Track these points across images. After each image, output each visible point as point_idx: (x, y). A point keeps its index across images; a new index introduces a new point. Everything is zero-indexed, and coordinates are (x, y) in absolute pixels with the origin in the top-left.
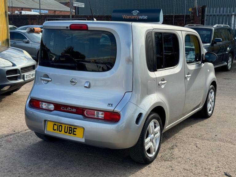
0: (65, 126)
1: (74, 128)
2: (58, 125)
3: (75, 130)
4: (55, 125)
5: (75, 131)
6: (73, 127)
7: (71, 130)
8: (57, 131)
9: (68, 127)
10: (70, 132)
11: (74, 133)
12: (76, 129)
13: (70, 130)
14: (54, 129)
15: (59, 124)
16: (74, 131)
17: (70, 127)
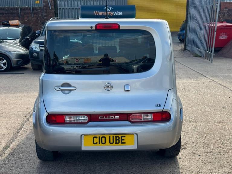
0: (110, 137)
1: (122, 137)
2: (99, 137)
3: (123, 138)
4: (95, 139)
5: (124, 140)
6: (120, 136)
7: (119, 140)
8: (99, 143)
9: (113, 137)
10: (118, 141)
11: (123, 141)
12: (125, 137)
13: (116, 140)
14: (95, 142)
15: (101, 136)
16: (122, 140)
17: (116, 137)
